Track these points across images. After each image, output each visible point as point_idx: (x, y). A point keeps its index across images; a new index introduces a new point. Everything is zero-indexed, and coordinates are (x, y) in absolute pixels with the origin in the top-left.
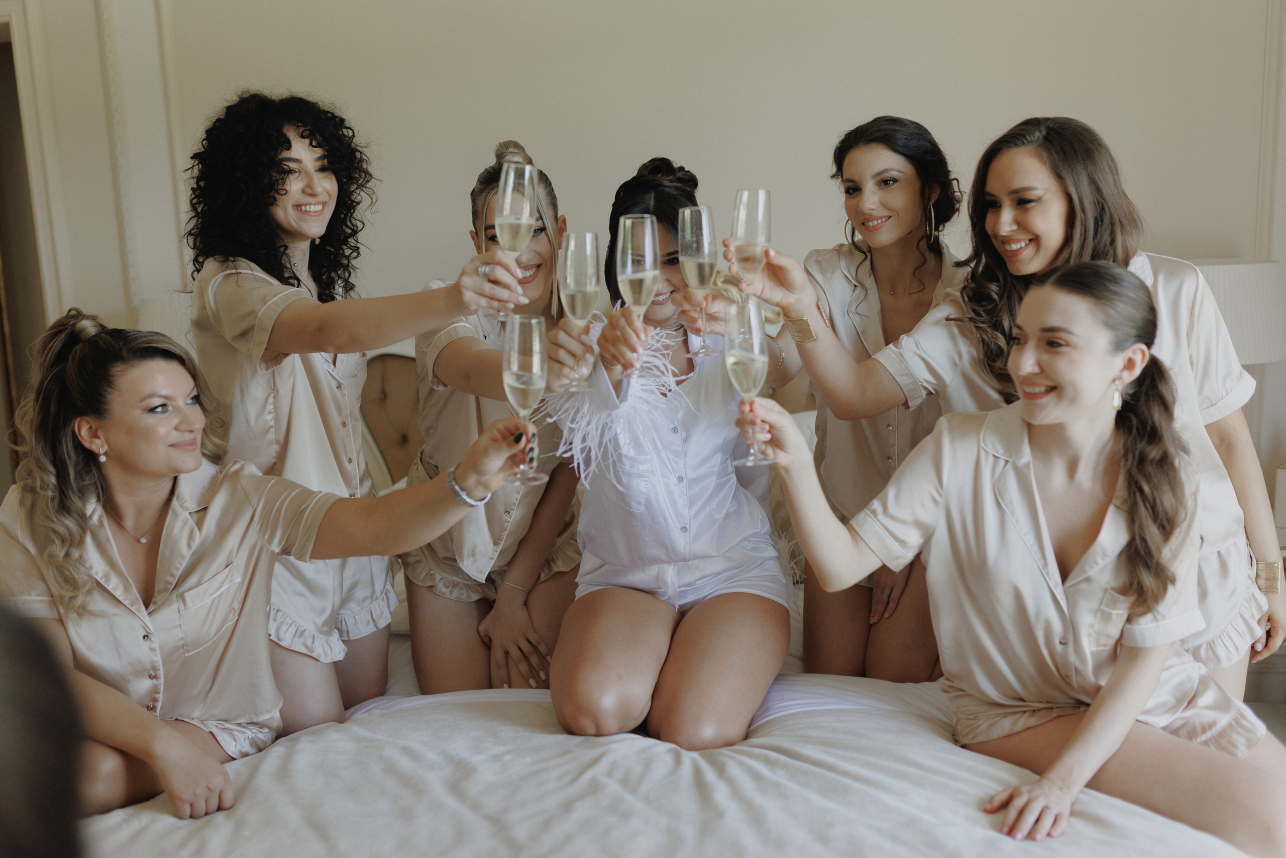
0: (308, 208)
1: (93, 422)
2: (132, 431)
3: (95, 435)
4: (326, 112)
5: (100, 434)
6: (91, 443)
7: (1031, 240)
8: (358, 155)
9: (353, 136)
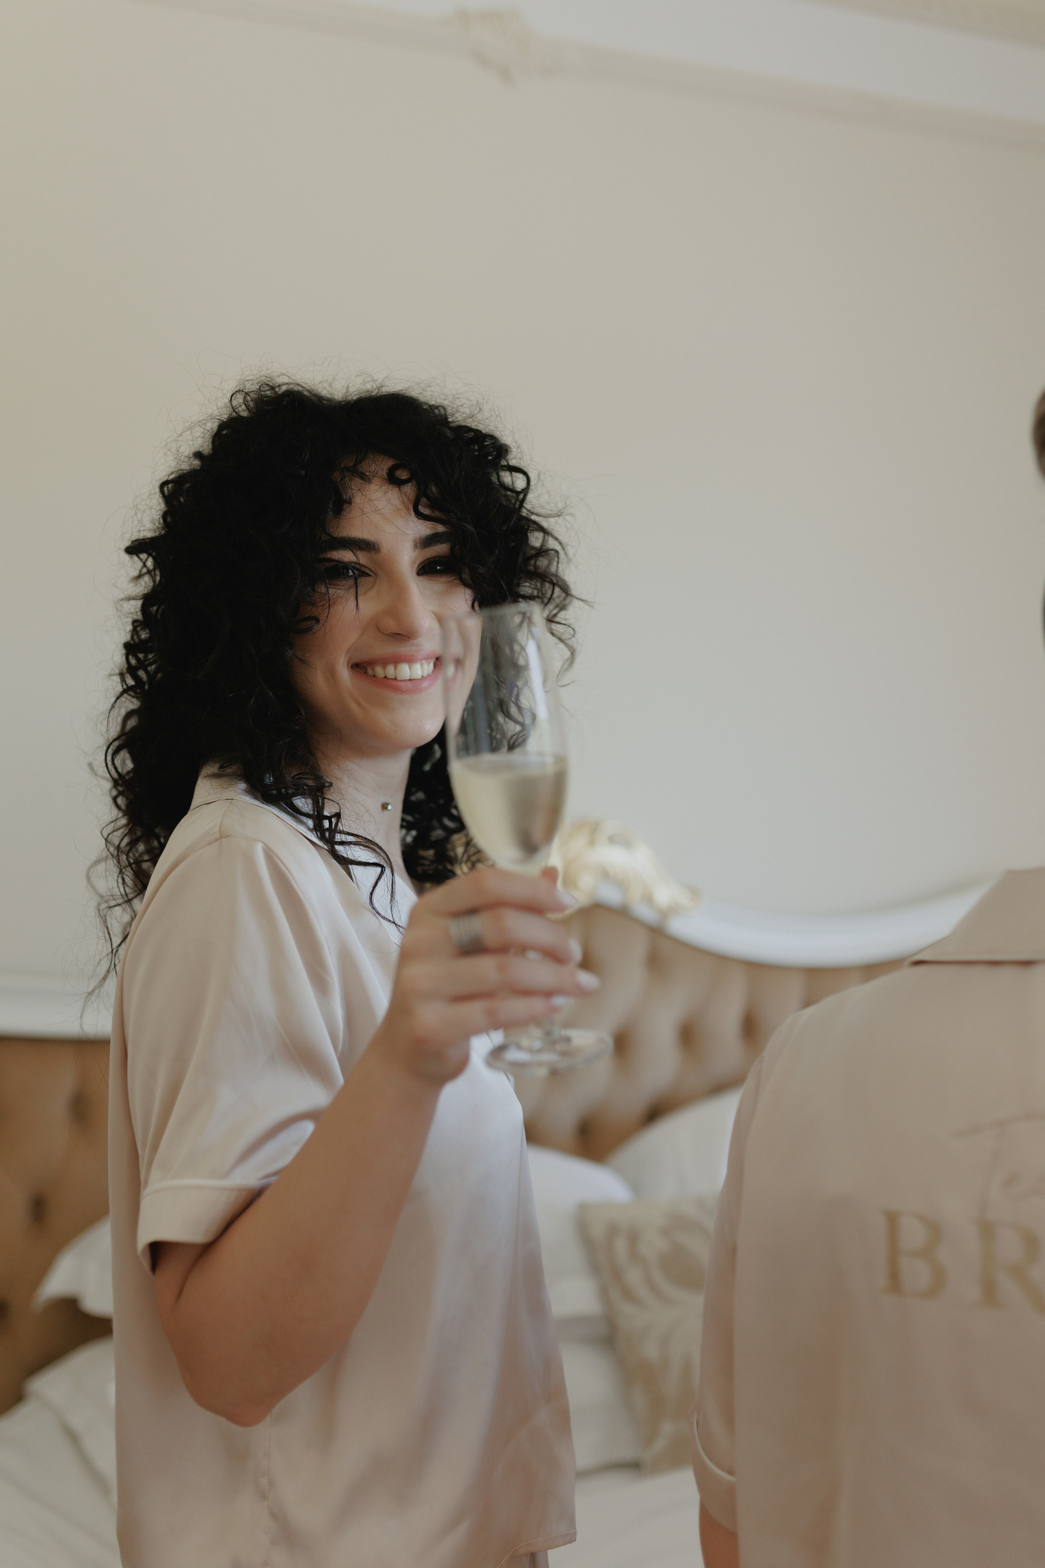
0: (390, 670)
4: (463, 430)
8: (535, 540)
9: (526, 491)
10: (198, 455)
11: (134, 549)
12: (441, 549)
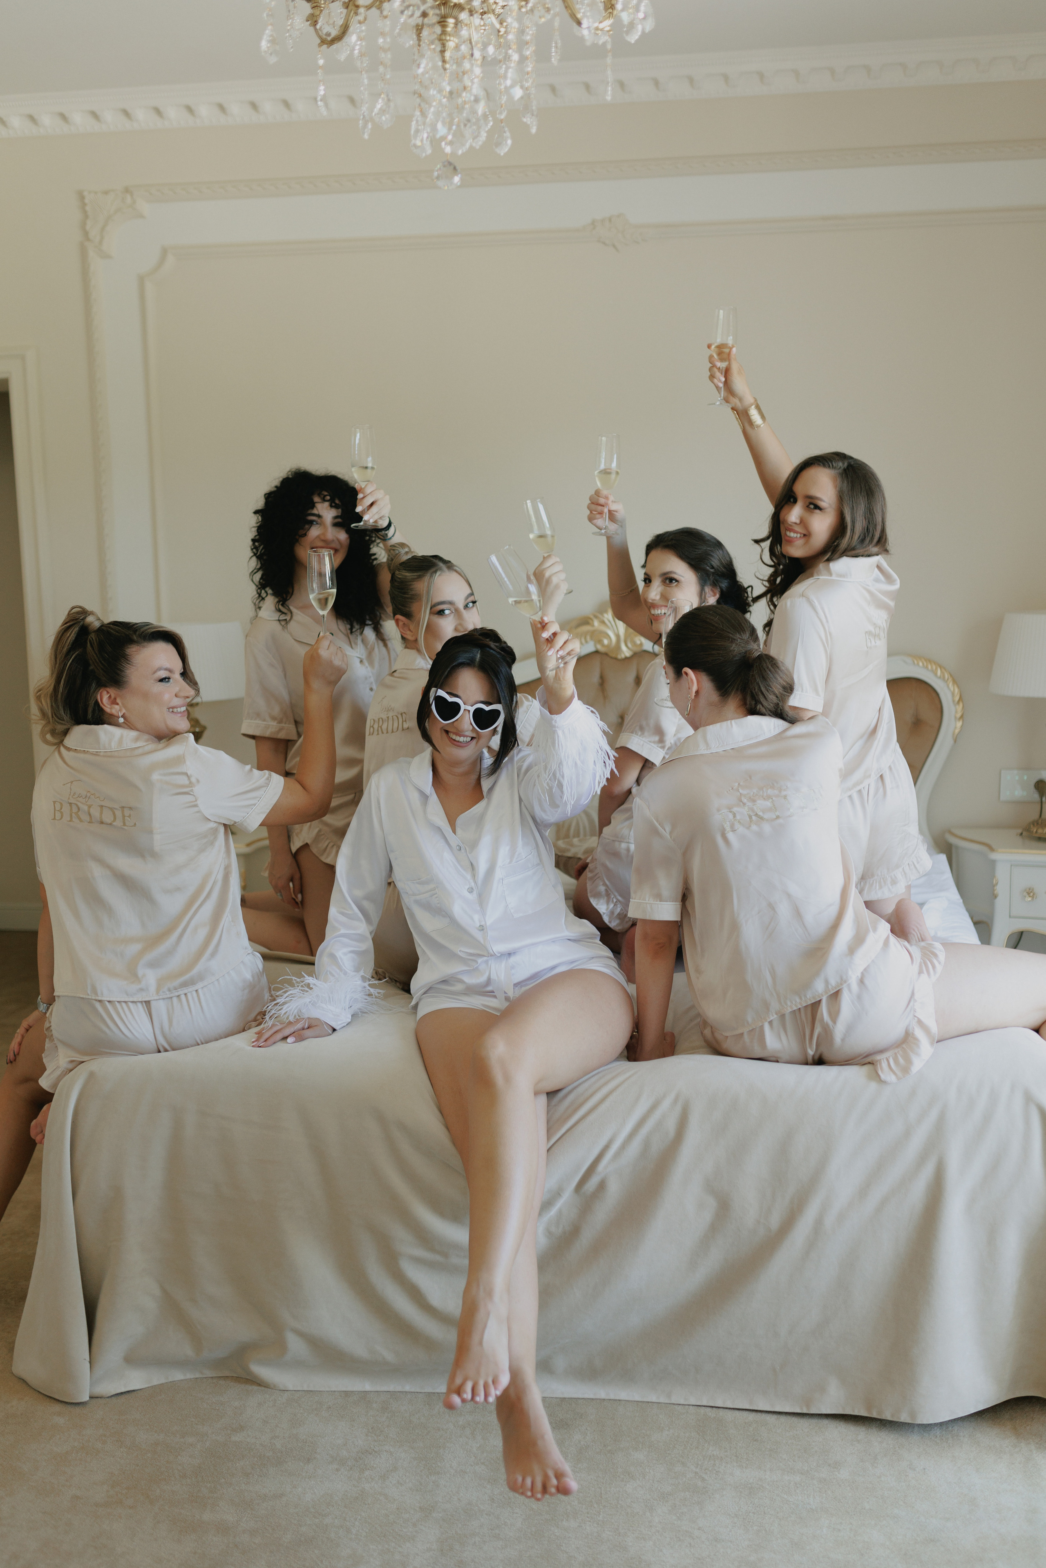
1: (113, 691)
2: (146, 696)
3: (114, 702)
5: (118, 701)
6: (111, 709)
7: (805, 535)
10: (276, 487)
11: (256, 512)
12: (339, 520)
